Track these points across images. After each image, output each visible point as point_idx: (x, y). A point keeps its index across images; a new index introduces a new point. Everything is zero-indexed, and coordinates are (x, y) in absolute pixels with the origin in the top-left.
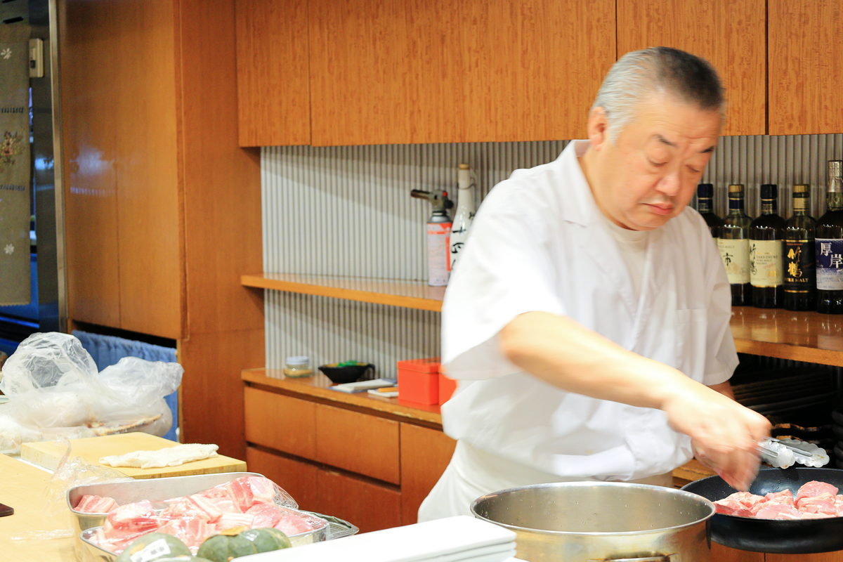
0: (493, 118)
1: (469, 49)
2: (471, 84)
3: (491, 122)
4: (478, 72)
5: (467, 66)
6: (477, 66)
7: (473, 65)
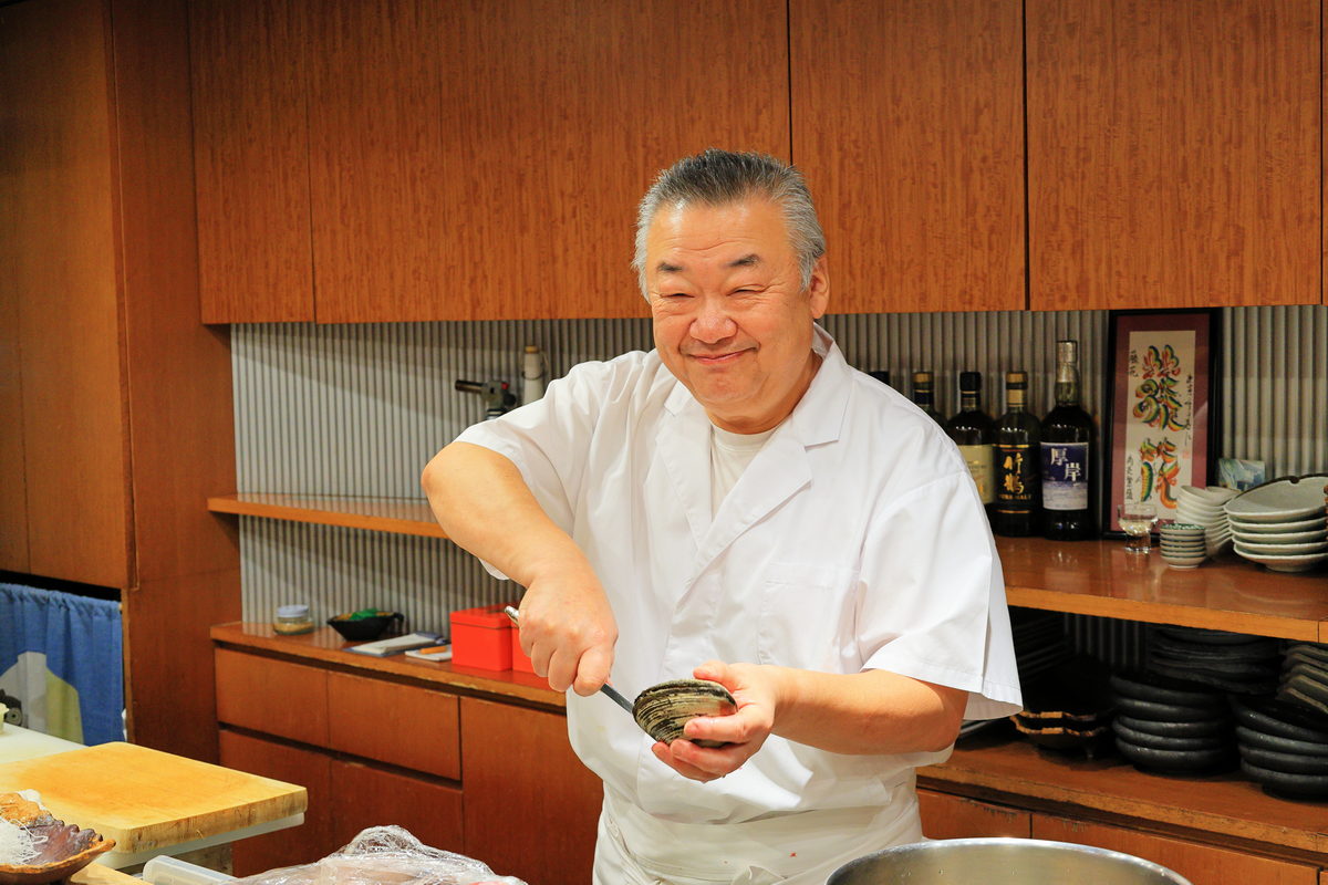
0: (600, 287)
1: (562, 194)
2: (565, 240)
3: (597, 291)
4: (576, 224)
5: (559, 215)
6: (574, 216)
7: (568, 215)
